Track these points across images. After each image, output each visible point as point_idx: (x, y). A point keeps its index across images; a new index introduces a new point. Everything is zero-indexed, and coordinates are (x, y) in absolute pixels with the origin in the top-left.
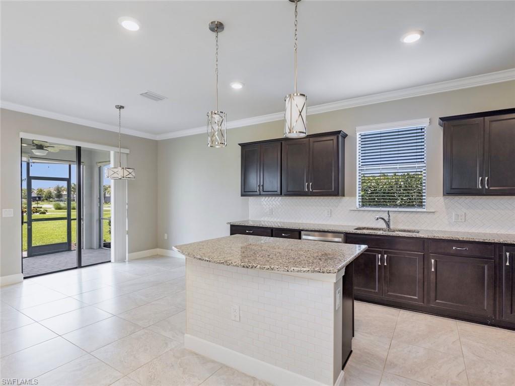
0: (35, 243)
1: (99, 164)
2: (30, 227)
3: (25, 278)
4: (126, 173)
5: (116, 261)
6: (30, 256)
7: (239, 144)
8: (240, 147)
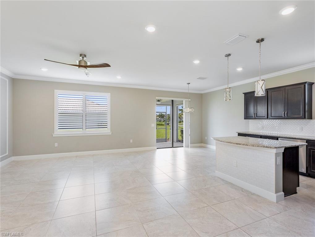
4: (191, 110)
5: (185, 147)
7: (243, 93)
8: (244, 95)
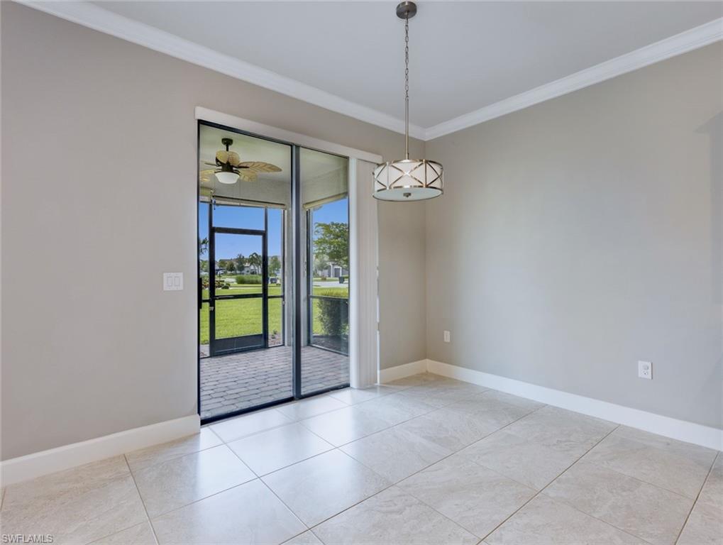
0: (220, 335)
1: (307, 207)
2: (213, 308)
3: (205, 422)
5: (359, 385)
6: (214, 354)
